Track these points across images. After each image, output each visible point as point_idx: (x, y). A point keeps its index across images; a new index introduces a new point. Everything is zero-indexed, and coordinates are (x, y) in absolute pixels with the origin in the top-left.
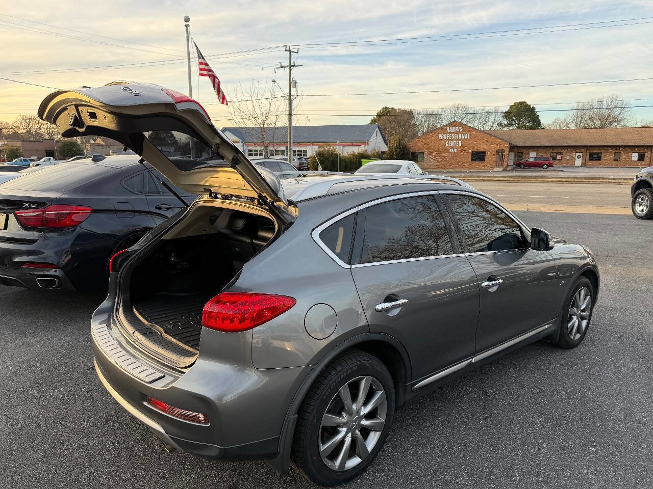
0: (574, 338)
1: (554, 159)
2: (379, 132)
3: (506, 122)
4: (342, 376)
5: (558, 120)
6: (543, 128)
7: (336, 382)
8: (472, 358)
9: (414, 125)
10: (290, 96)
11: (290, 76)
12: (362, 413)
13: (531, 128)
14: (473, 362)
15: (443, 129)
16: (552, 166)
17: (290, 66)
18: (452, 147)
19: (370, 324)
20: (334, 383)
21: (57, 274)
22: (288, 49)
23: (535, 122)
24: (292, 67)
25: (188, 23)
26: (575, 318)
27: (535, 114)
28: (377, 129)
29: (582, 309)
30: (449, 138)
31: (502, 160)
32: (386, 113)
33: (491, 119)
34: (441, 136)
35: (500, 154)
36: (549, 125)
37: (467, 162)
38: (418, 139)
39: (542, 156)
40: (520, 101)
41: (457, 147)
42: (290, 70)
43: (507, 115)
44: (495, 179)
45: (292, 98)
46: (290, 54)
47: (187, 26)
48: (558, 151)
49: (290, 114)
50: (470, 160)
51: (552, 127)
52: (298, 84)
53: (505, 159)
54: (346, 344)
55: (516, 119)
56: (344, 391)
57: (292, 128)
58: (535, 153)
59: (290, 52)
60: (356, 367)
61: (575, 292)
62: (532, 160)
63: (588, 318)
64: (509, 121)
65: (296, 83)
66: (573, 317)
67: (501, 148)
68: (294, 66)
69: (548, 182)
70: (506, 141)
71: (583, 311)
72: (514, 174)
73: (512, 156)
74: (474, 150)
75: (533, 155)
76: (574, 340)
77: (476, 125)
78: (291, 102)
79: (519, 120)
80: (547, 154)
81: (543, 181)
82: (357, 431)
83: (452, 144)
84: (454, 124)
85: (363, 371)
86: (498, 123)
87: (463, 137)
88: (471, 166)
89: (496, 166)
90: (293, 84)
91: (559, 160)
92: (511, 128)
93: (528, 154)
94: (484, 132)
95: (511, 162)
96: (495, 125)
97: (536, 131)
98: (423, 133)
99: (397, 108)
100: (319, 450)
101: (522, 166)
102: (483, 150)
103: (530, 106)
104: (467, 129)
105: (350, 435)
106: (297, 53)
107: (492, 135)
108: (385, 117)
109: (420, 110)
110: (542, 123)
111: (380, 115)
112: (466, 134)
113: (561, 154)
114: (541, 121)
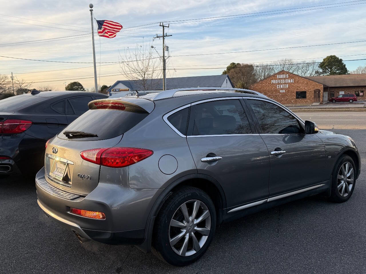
0: (343, 195)
1: (358, 95)
2: (228, 80)
3: (321, 71)
4: (182, 198)
5: (360, 68)
6: (349, 74)
7: (178, 201)
8: (267, 198)
9: (254, 75)
10: (164, 57)
11: (164, 43)
12: (195, 223)
13: (340, 74)
14: (268, 201)
15: (274, 76)
16: (356, 101)
17: (164, 36)
18: (282, 89)
19: (197, 168)
20: (177, 202)
21: (10, 163)
22: (161, 24)
23: (343, 70)
24: (165, 37)
25: (92, 9)
26: (343, 182)
27: (343, 64)
28: (227, 78)
29: (347, 176)
30: (279, 82)
31: (319, 97)
32: (233, 67)
33: (311, 68)
34: (273, 81)
35: (317, 93)
36: (354, 72)
37: (293, 99)
38: (257, 84)
39: (349, 93)
40: (331, 55)
41: (286, 89)
42: (164, 39)
43: (322, 65)
44: (313, 110)
45: (165, 58)
46: (164, 28)
47: (91, 11)
48: (360, 89)
49: (164, 69)
50: (295, 97)
51: (356, 73)
52: (169, 48)
53: (321, 96)
54: (184, 179)
55: (328, 68)
56: (184, 207)
57: (165, 79)
58: (344, 92)
59: (163, 26)
60: (190, 194)
61: (341, 164)
62: (341, 96)
63: (353, 183)
64: (324, 70)
65: (168, 47)
66: (341, 181)
67: (317, 88)
68: (166, 36)
69: (351, 111)
70: (321, 84)
71: (349, 178)
72: (328, 106)
73: (326, 94)
74: (298, 91)
75: (342, 93)
76: (343, 197)
77: (300, 73)
78: (164, 61)
79: (331, 68)
80: (352, 92)
81: (348, 110)
82: (192, 233)
83: (282, 86)
84: (282, 72)
85: (195, 197)
86: (316, 72)
87: (289, 81)
88: (296, 102)
89: (315, 102)
90: (166, 48)
91: (361, 96)
92: (325, 75)
93: (339, 93)
94: (305, 78)
95: (326, 99)
96: (314, 73)
97: (343, 76)
98: (261, 80)
99: (241, 63)
100: (169, 241)
101: (334, 101)
102: (304, 90)
103: (338, 58)
104: (292, 76)
105: (188, 234)
106: (168, 27)
107: (310, 80)
108: (232, 70)
109: (258, 64)
110: (348, 70)
111: (229, 69)
112: (292, 80)
113: (362, 92)
114: (347, 69)
